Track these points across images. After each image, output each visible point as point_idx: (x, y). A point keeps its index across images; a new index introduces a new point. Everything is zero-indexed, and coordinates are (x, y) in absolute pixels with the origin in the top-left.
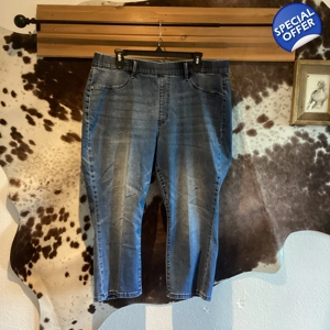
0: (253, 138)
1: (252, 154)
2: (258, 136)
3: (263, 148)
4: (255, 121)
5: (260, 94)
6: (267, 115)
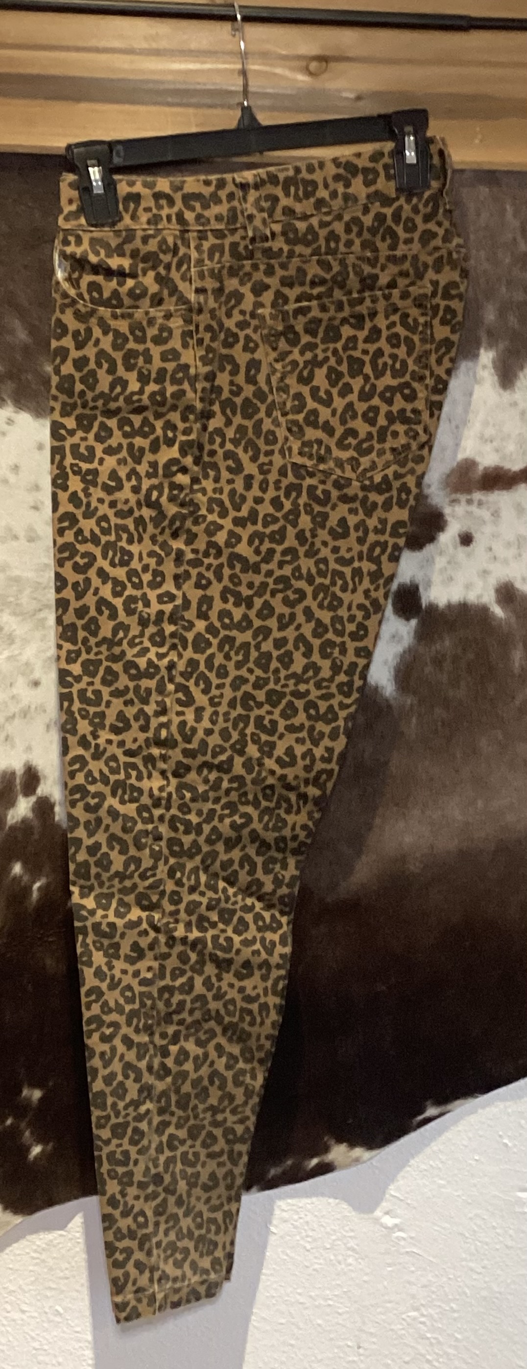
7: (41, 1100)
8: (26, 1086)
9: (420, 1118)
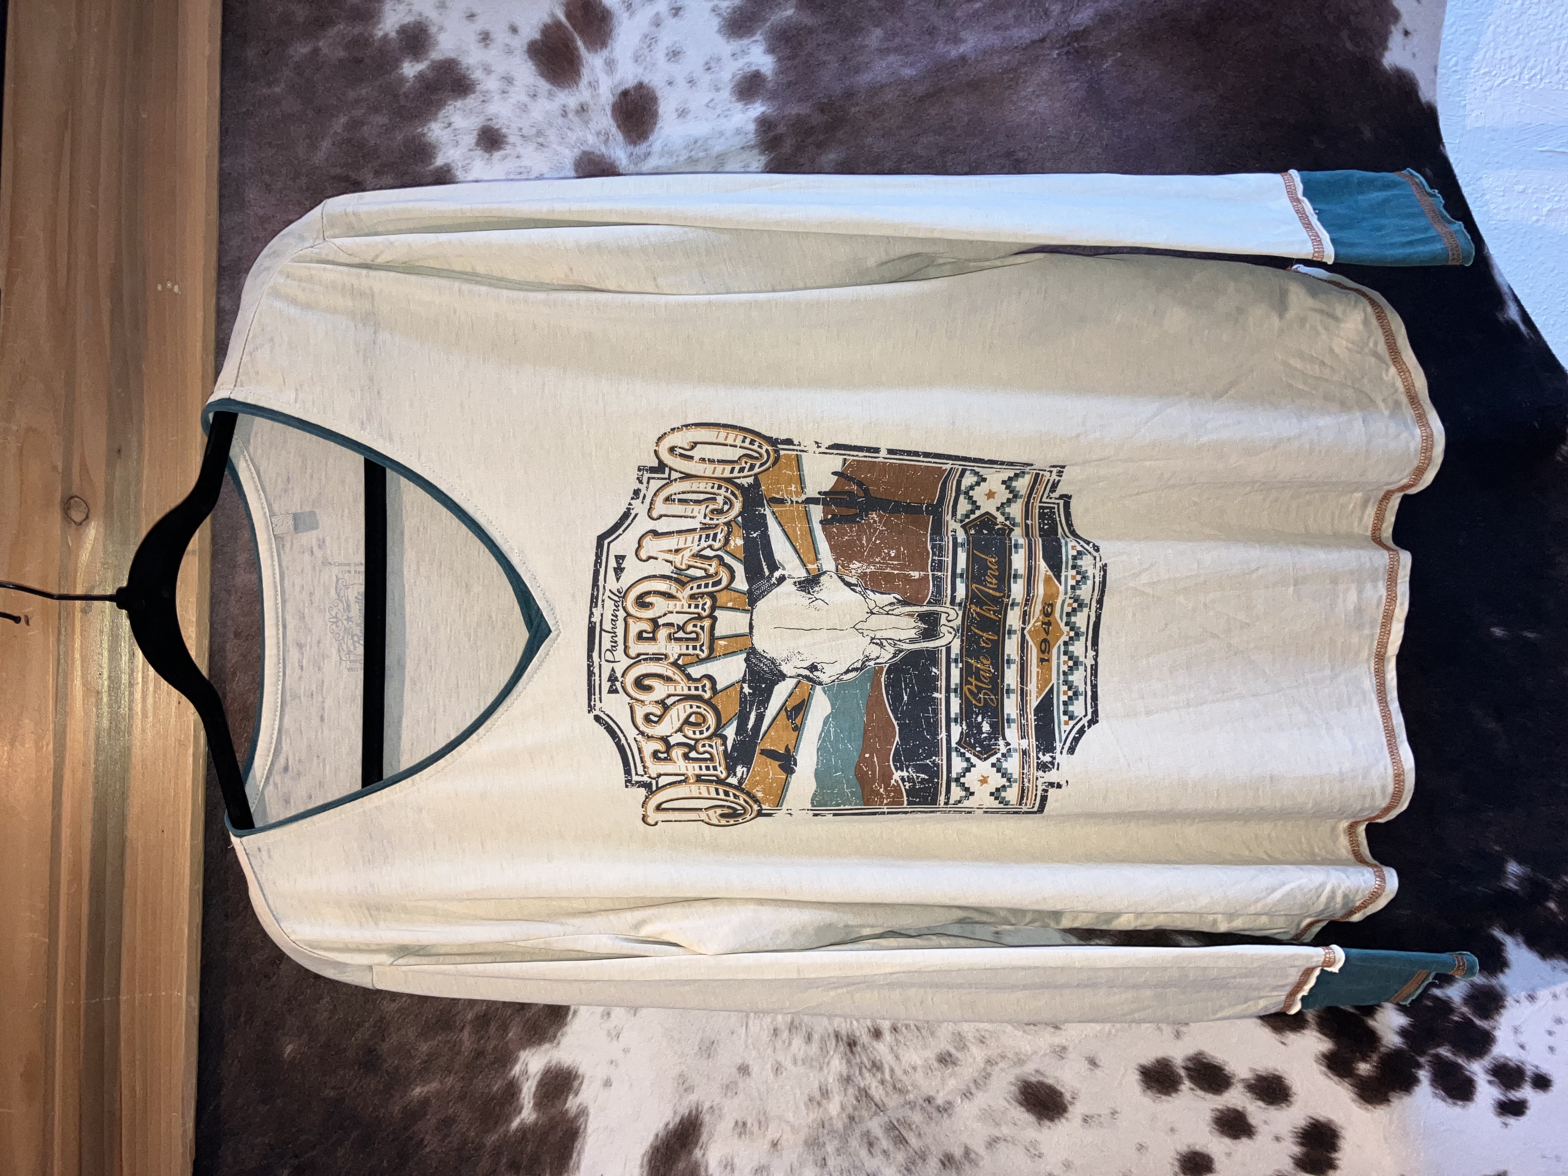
0: (666, 108)
1: (758, 109)
2: (655, 80)
3: (725, 47)
4: (569, 98)
5: (410, 69)
6: (530, 31)
7: (1520, 863)
8: (1503, 885)
9: (1522, 327)
